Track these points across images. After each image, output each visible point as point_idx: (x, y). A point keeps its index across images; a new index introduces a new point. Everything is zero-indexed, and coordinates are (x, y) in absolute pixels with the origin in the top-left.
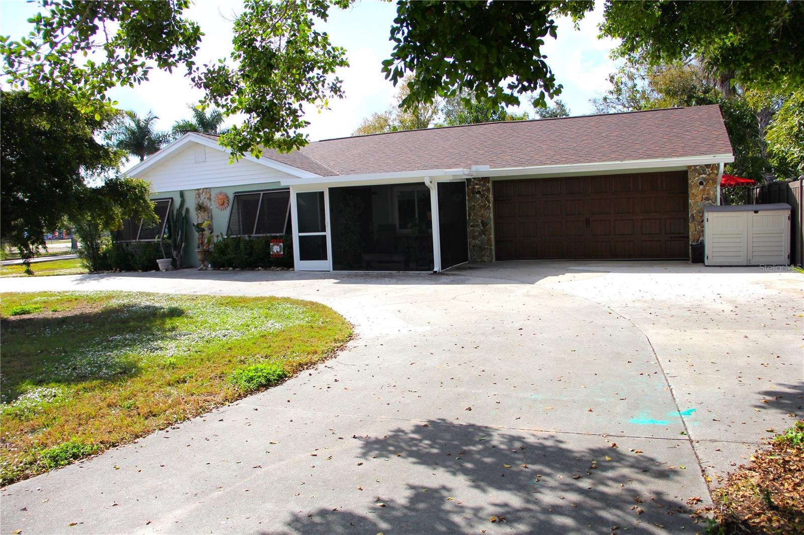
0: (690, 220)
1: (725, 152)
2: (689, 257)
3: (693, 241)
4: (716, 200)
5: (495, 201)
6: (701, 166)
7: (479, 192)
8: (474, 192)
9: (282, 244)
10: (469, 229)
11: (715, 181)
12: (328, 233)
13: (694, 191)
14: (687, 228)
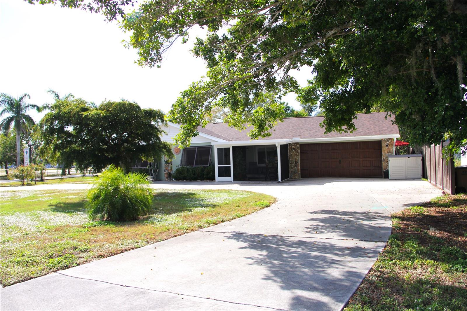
0: (383, 161)
1: (396, 133)
2: (382, 176)
3: (384, 169)
4: (393, 153)
5: (301, 152)
6: (387, 139)
7: (294, 149)
8: (292, 149)
10: (290, 164)
11: (392, 145)
12: (231, 165)
13: (384, 149)
14: (382, 164)
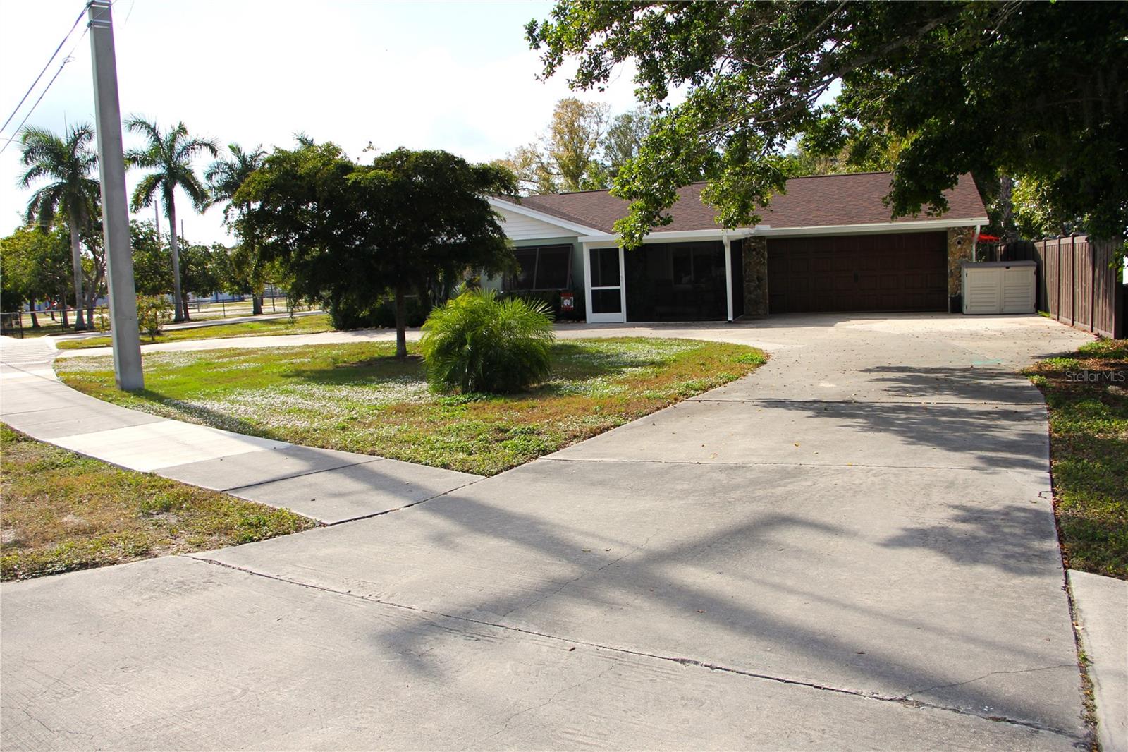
0: (950, 275)
1: (980, 216)
2: (947, 308)
3: (952, 294)
4: (972, 258)
5: (769, 257)
6: (959, 228)
7: (755, 250)
8: (750, 250)
9: (572, 298)
10: (745, 284)
11: (971, 241)
12: (622, 287)
13: (952, 250)
14: (946, 281)
